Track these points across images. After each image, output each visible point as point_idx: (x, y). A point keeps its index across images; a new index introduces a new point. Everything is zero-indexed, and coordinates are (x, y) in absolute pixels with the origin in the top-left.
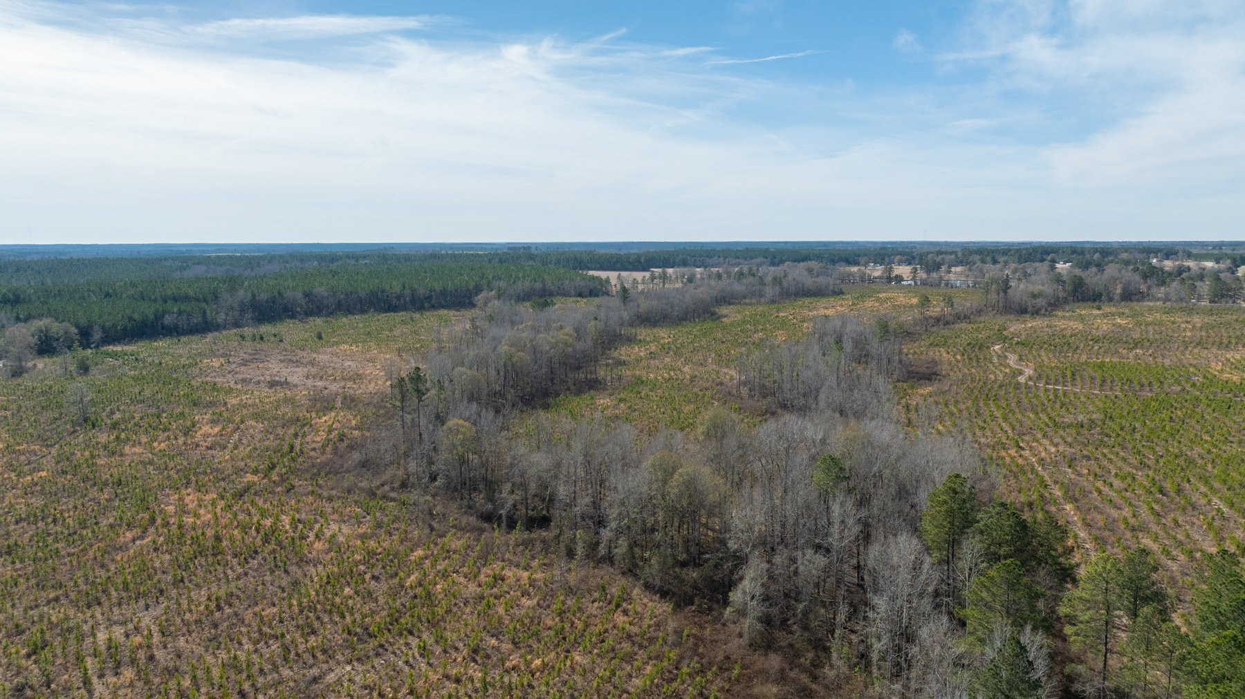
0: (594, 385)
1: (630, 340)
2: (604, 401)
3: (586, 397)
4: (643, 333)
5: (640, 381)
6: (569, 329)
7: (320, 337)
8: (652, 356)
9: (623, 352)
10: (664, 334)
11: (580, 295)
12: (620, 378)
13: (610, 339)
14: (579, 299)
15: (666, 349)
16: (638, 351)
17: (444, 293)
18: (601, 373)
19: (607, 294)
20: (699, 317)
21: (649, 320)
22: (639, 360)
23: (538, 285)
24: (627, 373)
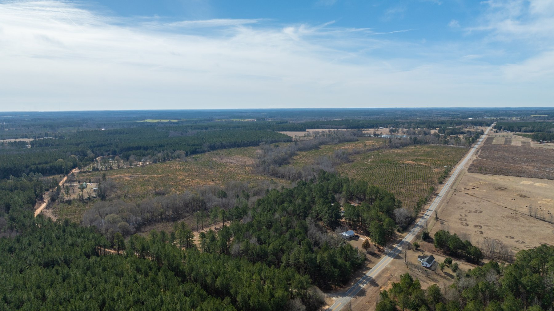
0: (289, 163)
1: (297, 155)
2: (290, 166)
3: (288, 165)
4: (300, 153)
5: (297, 163)
6: (284, 153)
7: (230, 154)
8: (301, 158)
9: (295, 157)
10: (304, 153)
11: (285, 142)
12: (294, 162)
13: (292, 154)
14: (284, 143)
15: (303, 157)
16: (298, 157)
17: (251, 142)
18: (290, 161)
19: (292, 141)
20: (314, 148)
21: (301, 150)
22: (298, 159)
23: (274, 139)
24: (295, 161)
